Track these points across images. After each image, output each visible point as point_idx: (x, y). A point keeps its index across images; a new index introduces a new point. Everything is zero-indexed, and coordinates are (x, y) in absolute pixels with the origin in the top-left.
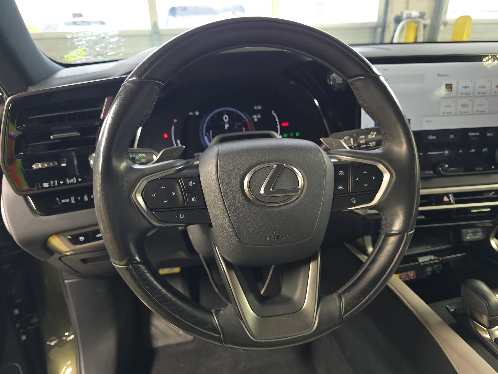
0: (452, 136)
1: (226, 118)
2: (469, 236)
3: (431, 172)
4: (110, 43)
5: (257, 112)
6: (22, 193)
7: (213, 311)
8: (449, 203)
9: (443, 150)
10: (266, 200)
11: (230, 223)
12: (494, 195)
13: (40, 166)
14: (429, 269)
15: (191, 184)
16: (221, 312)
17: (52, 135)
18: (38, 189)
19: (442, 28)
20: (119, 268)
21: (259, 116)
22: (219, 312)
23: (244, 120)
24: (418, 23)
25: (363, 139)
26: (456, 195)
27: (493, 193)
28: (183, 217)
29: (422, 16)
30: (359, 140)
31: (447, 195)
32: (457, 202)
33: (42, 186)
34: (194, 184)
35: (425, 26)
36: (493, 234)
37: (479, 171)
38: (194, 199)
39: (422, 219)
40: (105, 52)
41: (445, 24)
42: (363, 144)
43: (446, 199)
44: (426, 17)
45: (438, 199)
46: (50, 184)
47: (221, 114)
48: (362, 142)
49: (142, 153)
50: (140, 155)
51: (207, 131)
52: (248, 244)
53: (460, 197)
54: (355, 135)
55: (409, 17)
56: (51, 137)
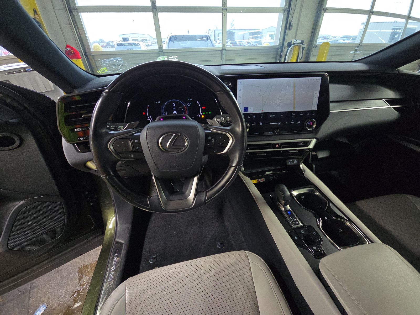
0: (282, 115)
1: (174, 105)
2: (290, 163)
3: (271, 133)
4: (120, 65)
5: (189, 102)
6: (72, 142)
7: (148, 197)
8: (278, 148)
9: (278, 122)
10: (170, 150)
11: (153, 160)
12: (303, 144)
13: (78, 130)
14: (271, 177)
15: (136, 141)
16: (152, 198)
17: (83, 115)
18: (78, 140)
19: (313, 49)
20: (103, 178)
21: (191, 104)
22: (151, 198)
23: (183, 105)
24: (299, 47)
25: (228, 119)
26: (282, 144)
27: (302, 143)
28: (133, 156)
29: (302, 43)
30: (227, 119)
31: (278, 144)
32: (283, 148)
33: (80, 139)
34: (138, 141)
35: (303, 48)
36: (302, 161)
37: (295, 132)
38: (137, 148)
39: (265, 155)
40: (118, 69)
41: (316, 47)
42: (229, 121)
43: (277, 146)
44: (304, 43)
45: (274, 146)
46: (84, 138)
47: (172, 102)
48: (228, 120)
49: (121, 125)
50: (120, 126)
51: (165, 111)
52: (161, 169)
53: (284, 145)
54: (225, 117)
55: (295, 43)
56: (82, 116)
